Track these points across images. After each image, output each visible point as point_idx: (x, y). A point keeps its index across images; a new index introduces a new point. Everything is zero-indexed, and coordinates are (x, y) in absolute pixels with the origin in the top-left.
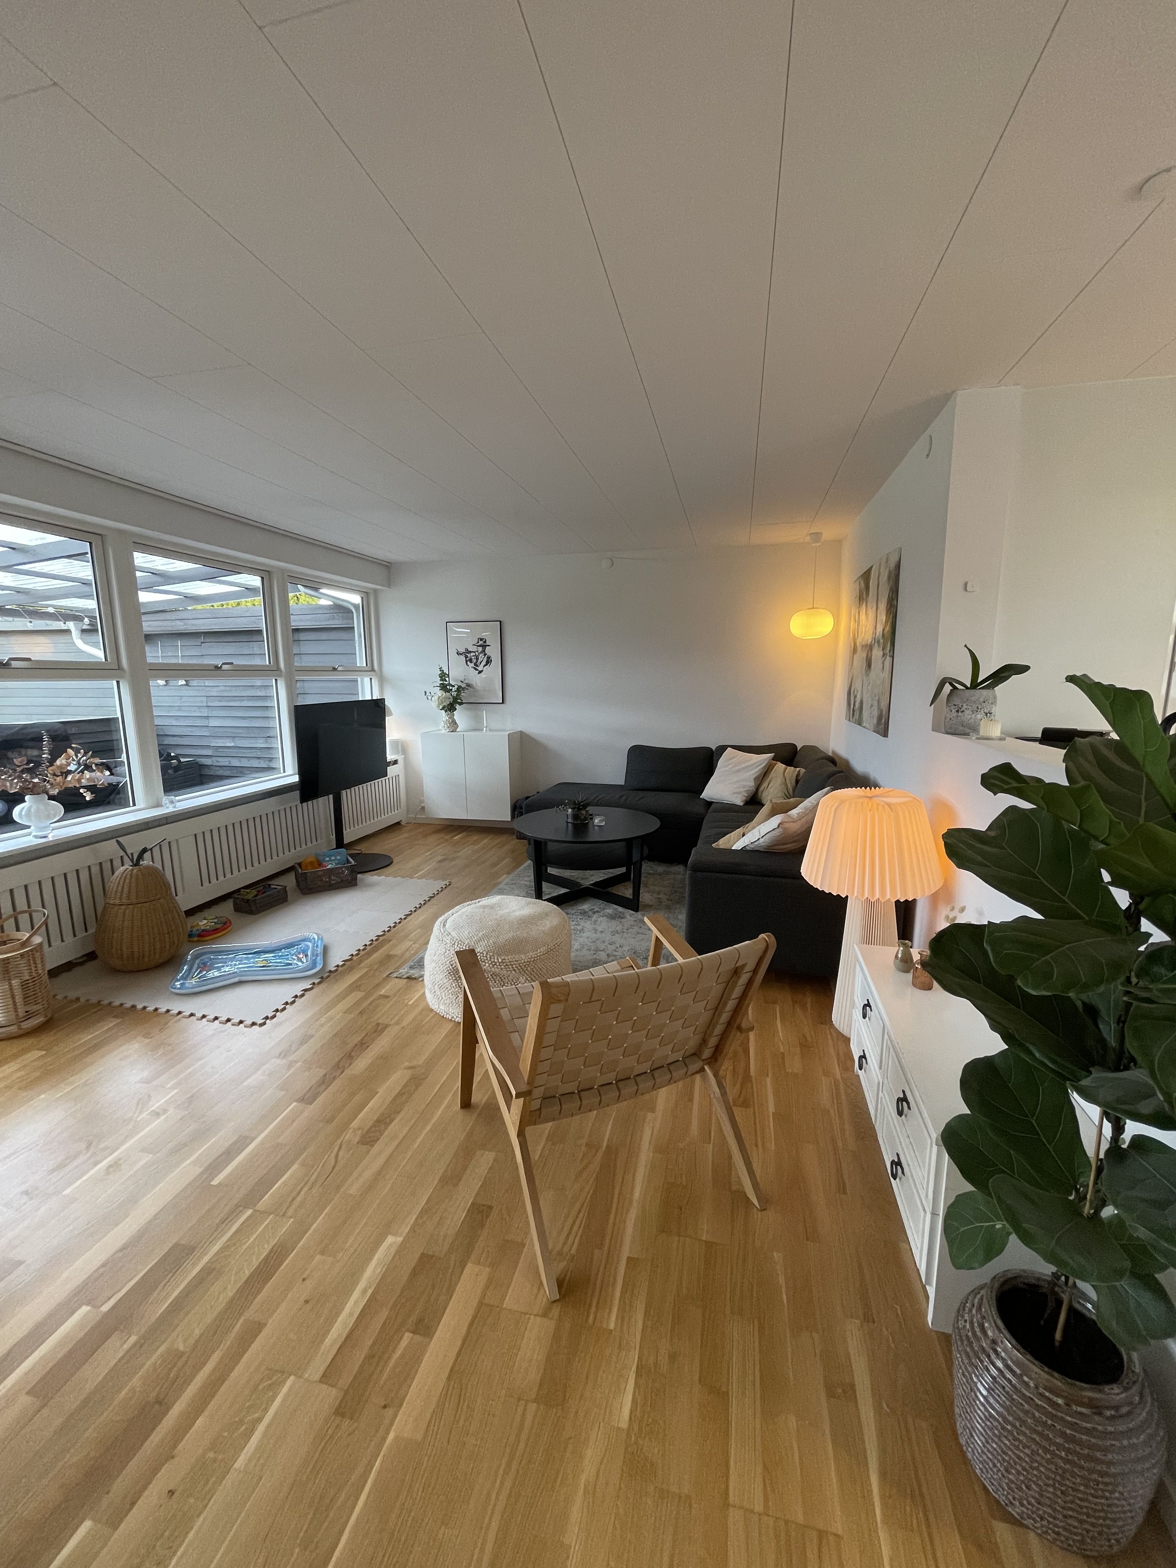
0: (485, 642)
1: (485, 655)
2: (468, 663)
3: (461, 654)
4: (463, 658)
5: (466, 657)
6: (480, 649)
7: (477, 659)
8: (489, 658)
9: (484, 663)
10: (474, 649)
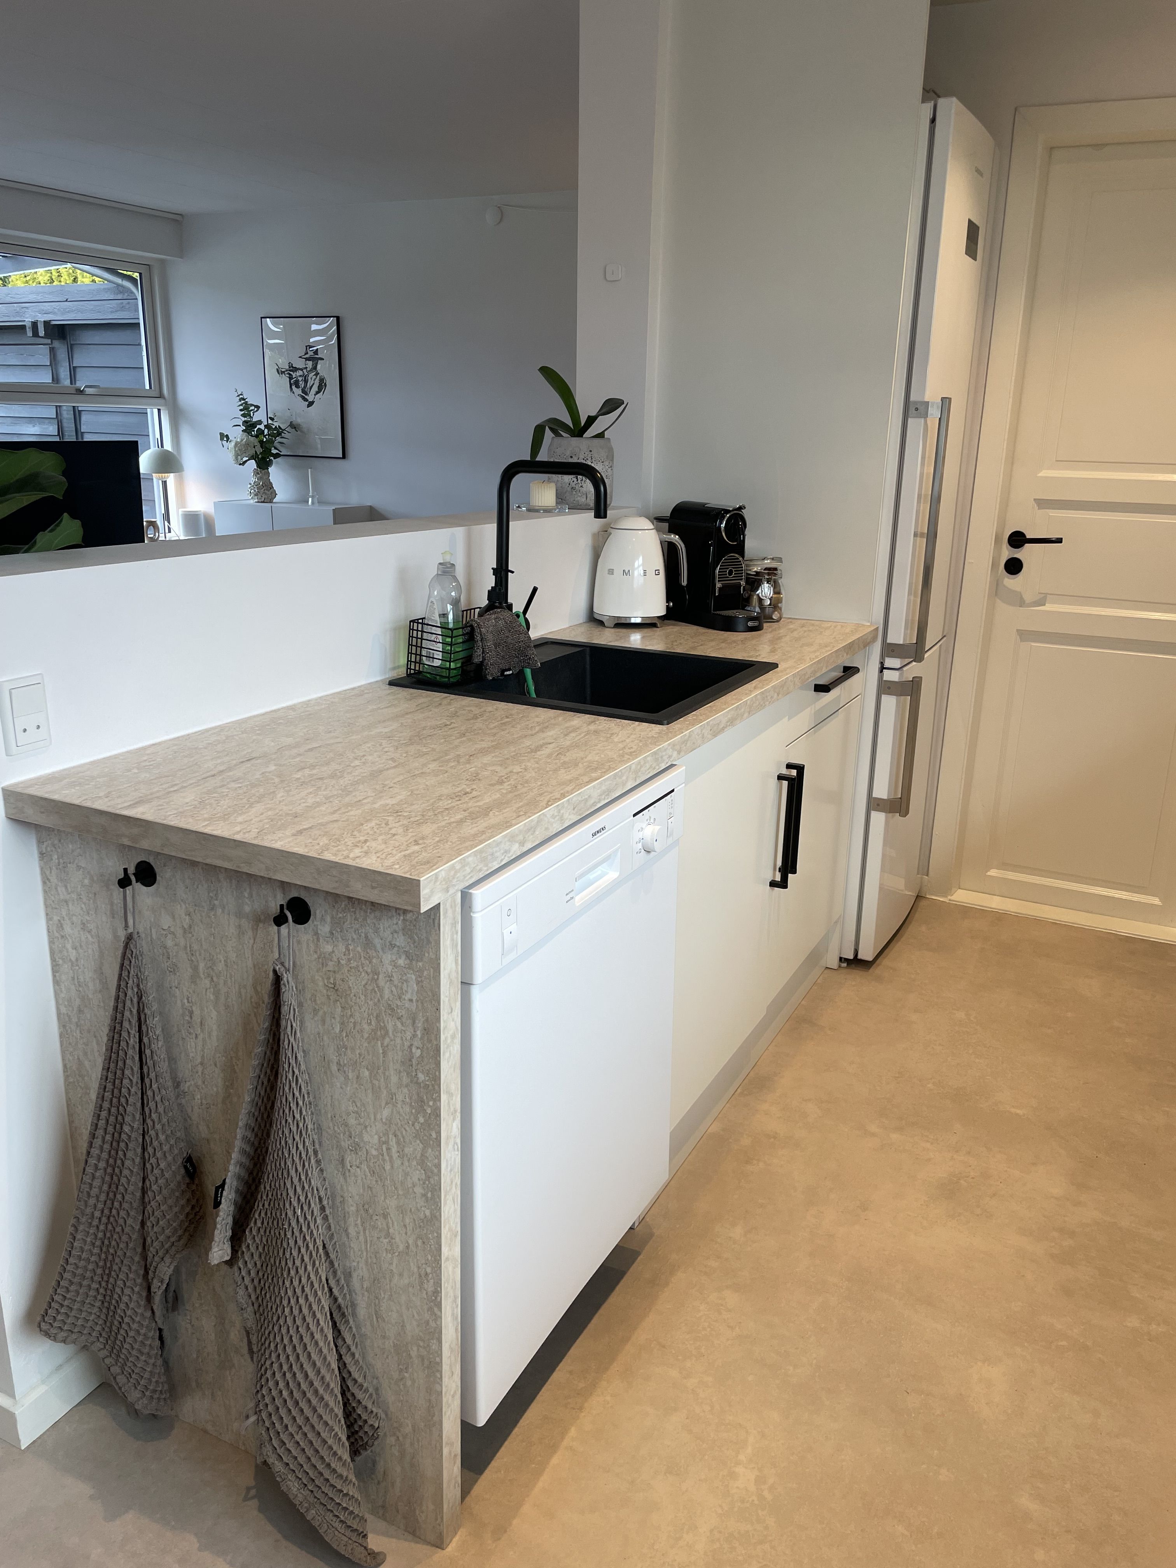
0: (317, 352)
1: (317, 375)
2: (293, 387)
3: (283, 372)
4: (285, 379)
5: (291, 378)
7: (306, 381)
8: (322, 380)
9: (315, 388)
10: (302, 364)
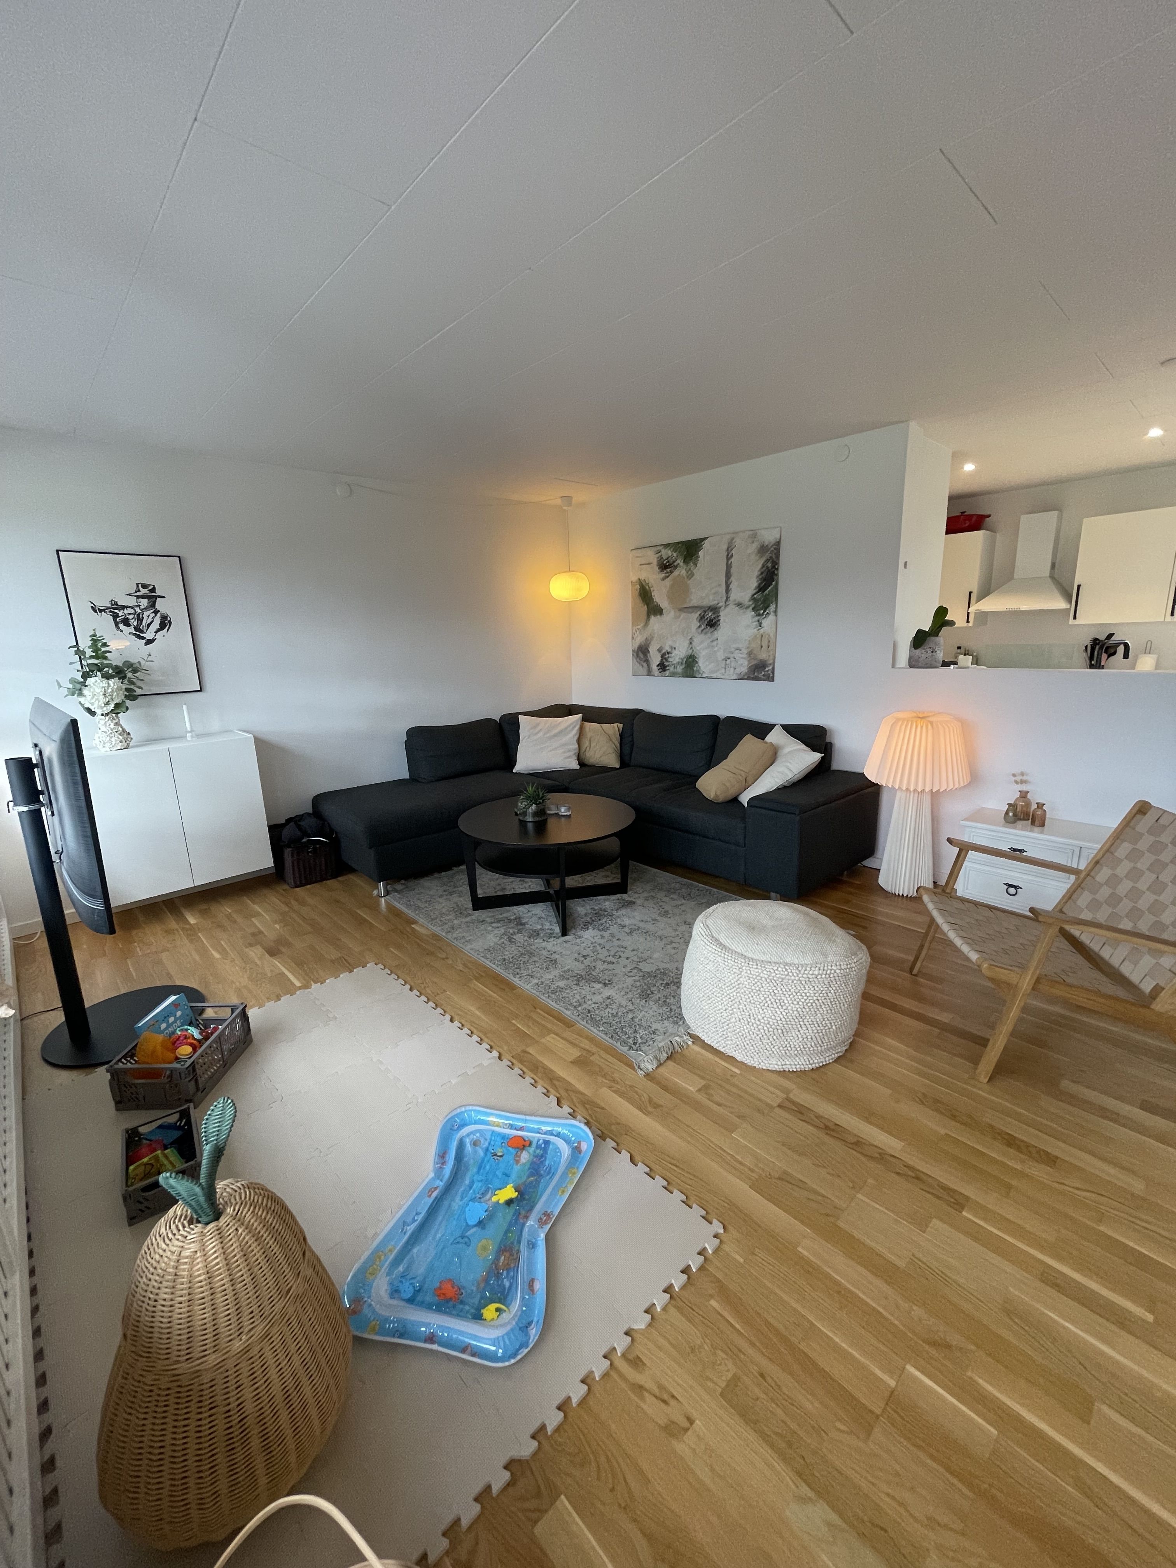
0: (153, 590)
1: (156, 612)
2: (121, 625)
3: (102, 610)
4: (107, 618)
6: (144, 602)
7: (140, 619)
8: (164, 618)
9: (155, 626)
10: (132, 602)
